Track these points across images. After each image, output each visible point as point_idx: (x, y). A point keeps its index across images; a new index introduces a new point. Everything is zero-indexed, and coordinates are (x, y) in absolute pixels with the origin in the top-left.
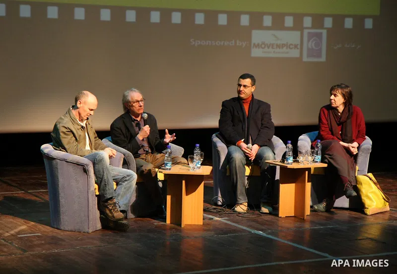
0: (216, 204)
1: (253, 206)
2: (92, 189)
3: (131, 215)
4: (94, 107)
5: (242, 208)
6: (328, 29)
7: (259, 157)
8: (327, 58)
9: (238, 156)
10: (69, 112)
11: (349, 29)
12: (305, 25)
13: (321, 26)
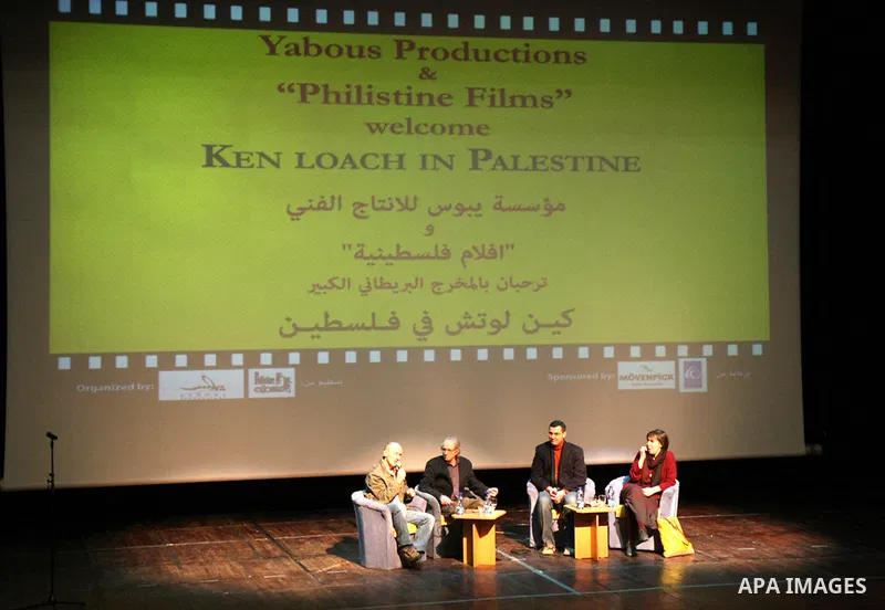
0: (528, 546)
1: (560, 549)
2: (389, 532)
3: (436, 556)
4: (400, 452)
5: (549, 550)
6: (708, 358)
7: (564, 501)
8: (709, 389)
9: (545, 500)
10: (381, 462)
11: (734, 357)
12: (680, 354)
13: (700, 354)
